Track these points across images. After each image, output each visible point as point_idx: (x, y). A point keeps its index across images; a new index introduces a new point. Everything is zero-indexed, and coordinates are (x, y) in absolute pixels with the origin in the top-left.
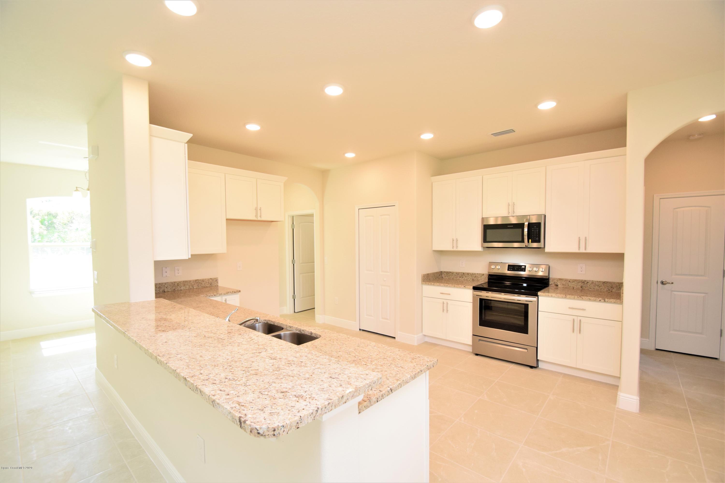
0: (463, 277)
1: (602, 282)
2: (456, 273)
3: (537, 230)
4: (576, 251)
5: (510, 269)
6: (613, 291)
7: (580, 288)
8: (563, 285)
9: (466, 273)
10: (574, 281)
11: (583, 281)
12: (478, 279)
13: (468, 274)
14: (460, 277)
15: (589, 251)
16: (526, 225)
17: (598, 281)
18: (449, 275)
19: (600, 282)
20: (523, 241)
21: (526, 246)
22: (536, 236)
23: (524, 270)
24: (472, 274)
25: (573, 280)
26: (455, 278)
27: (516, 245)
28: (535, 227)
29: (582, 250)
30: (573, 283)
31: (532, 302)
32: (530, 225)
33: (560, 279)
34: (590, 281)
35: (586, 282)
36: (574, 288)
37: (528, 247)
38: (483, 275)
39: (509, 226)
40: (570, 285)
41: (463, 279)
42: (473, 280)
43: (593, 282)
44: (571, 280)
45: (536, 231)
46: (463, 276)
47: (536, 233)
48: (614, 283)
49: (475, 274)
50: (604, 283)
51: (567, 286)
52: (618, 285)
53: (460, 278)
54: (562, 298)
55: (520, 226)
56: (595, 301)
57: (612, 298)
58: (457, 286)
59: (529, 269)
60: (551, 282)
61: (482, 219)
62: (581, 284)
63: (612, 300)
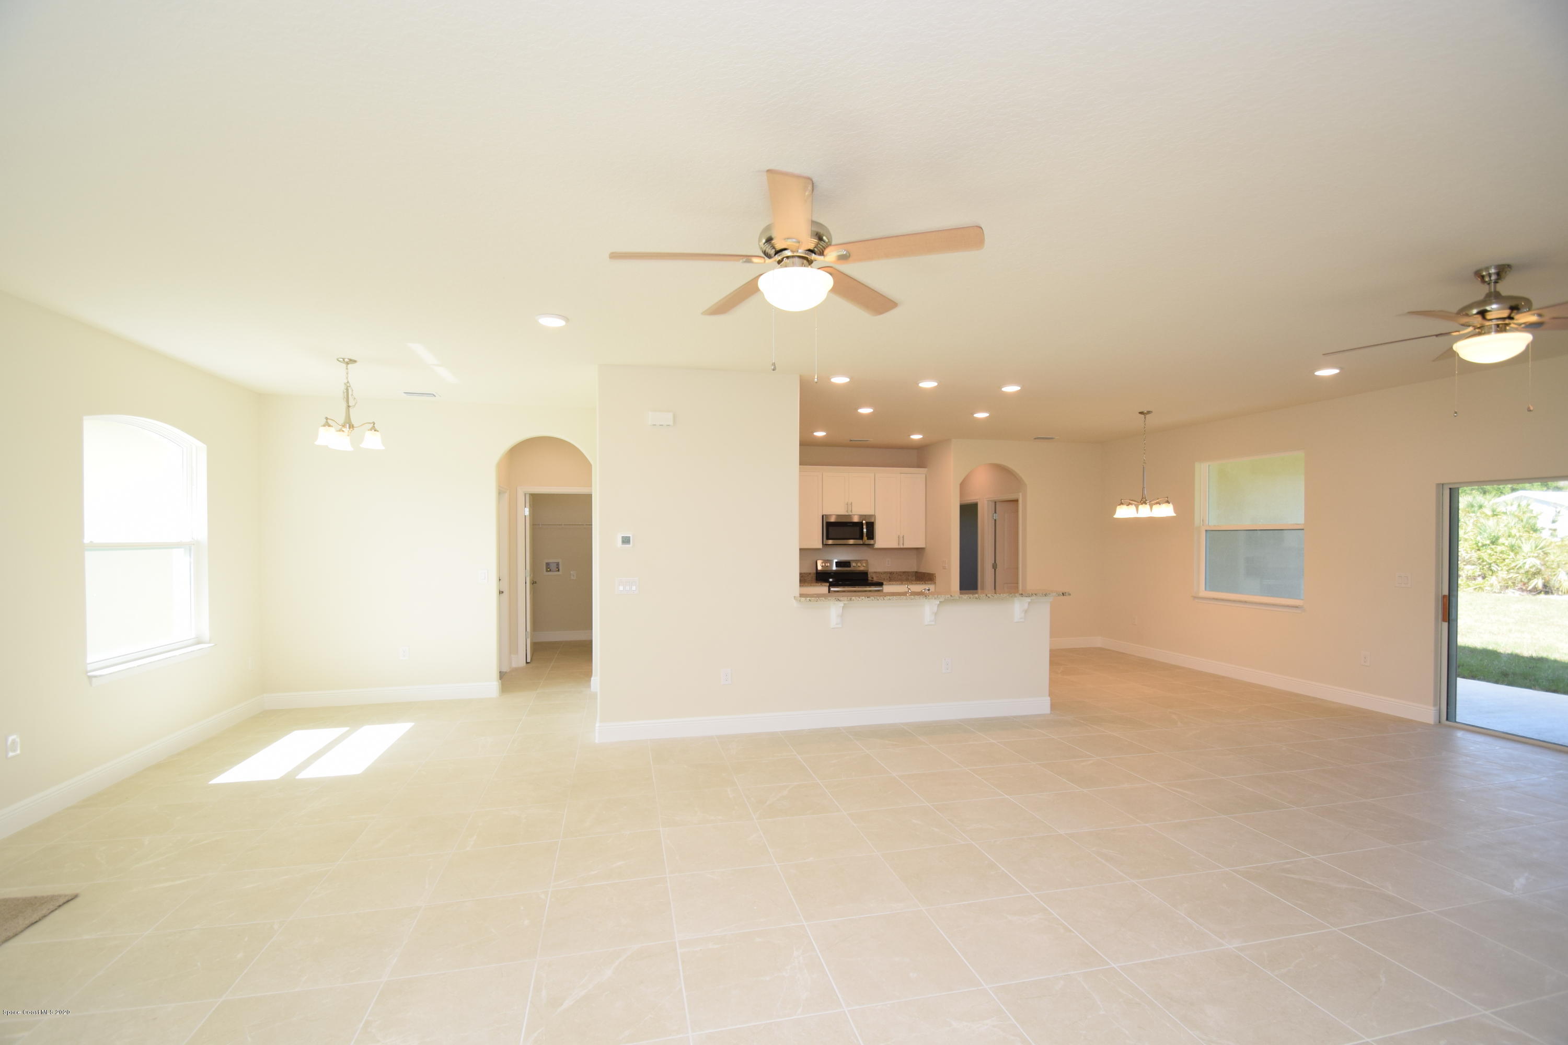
4: (897, 547)
5: (838, 566)
6: (909, 578)
7: (889, 578)
8: (877, 577)
10: (885, 571)
12: (805, 578)
15: (905, 546)
17: (901, 571)
20: (861, 538)
27: (856, 542)
29: (901, 546)
30: (884, 573)
32: (867, 523)
33: (875, 571)
34: (895, 572)
36: (885, 579)
37: (865, 544)
38: (810, 574)
39: (850, 524)
44: (882, 570)
45: (871, 529)
48: (909, 572)
50: (905, 572)
51: (881, 577)
52: (912, 573)
54: (900, 584)
55: (860, 524)
56: (919, 584)
57: (927, 581)
58: (812, 584)
59: (853, 564)
60: (869, 576)
61: (823, 516)
62: (889, 575)
63: (930, 582)
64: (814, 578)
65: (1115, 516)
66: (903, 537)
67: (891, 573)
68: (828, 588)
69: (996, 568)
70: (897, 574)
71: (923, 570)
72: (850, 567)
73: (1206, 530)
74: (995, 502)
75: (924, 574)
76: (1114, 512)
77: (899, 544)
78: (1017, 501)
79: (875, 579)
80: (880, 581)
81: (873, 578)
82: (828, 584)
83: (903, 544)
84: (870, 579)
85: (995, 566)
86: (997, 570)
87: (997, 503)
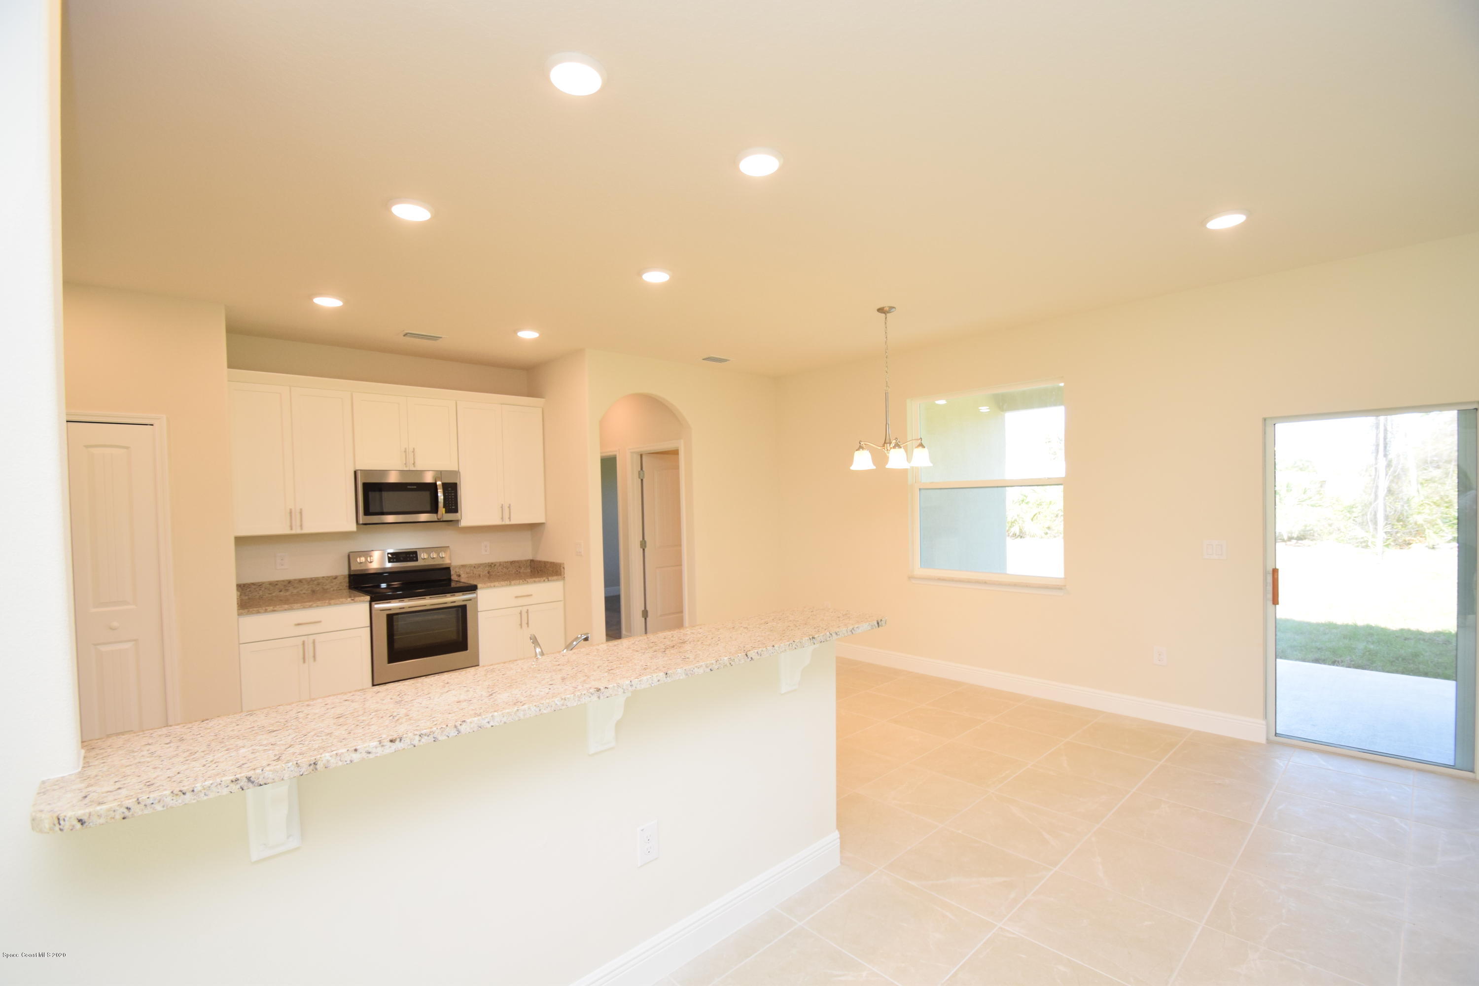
0: (287, 590)
1: (510, 561)
2: (271, 583)
3: (453, 494)
4: (500, 522)
5: (392, 560)
6: (521, 571)
7: (487, 574)
8: (467, 573)
9: (295, 580)
10: (480, 565)
11: (489, 564)
12: (326, 587)
13: (300, 581)
14: (281, 591)
15: (513, 522)
16: (439, 485)
17: (505, 562)
18: (250, 591)
19: (507, 562)
20: (434, 509)
21: (438, 519)
22: (452, 504)
23: (415, 559)
24: (312, 580)
25: (478, 564)
26: (267, 595)
27: (423, 517)
28: (450, 489)
29: (507, 522)
30: (479, 569)
31: (471, 600)
32: (445, 484)
33: (463, 566)
34: (497, 563)
35: (493, 565)
36: (480, 576)
37: (442, 520)
38: (336, 578)
39: (413, 487)
40: (475, 572)
41: (288, 593)
42: (313, 592)
43: (500, 564)
44: (476, 564)
45: (452, 496)
46: (287, 588)
47: (452, 498)
48: (521, 561)
49: (317, 579)
50: (512, 563)
51: (472, 574)
52: (525, 563)
53: (281, 593)
54: (507, 585)
55: (433, 487)
57: (552, 575)
58: (332, 601)
59: (423, 556)
60: (452, 572)
61: (355, 472)
62: (487, 568)
63: (555, 578)
64: (346, 583)
65: (853, 467)
66: (509, 507)
67: (491, 565)
68: (367, 605)
69: (645, 546)
70: (500, 565)
71: (542, 557)
72: (417, 560)
73: (920, 489)
74: (641, 456)
75: (545, 563)
76: (851, 461)
77: (502, 518)
78: (675, 453)
79: (465, 579)
80: (473, 582)
81: (459, 576)
82: (368, 598)
83: (510, 518)
84: (454, 577)
85: (643, 545)
86: (646, 550)
87: (644, 457)
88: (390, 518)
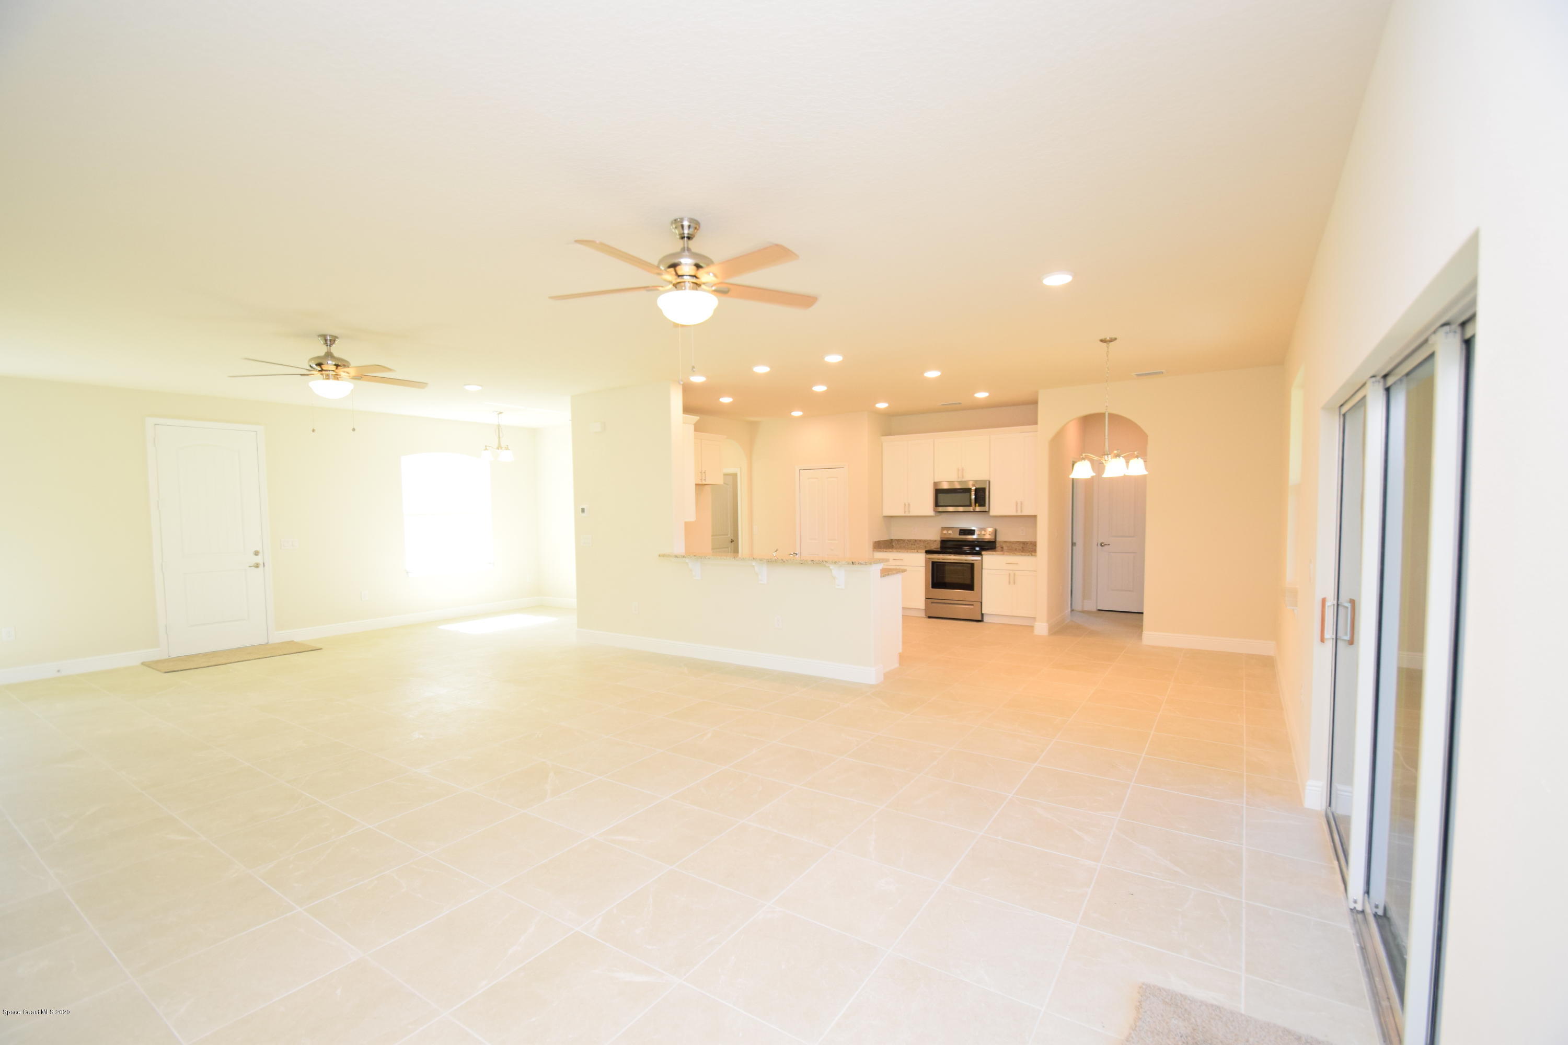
2: (908, 540)
3: (983, 494)
4: (1016, 513)
5: (960, 534)
9: (918, 540)
12: (931, 545)
15: (1023, 513)
16: (973, 489)
18: (900, 543)
21: (973, 510)
22: (982, 501)
23: (973, 534)
24: (924, 541)
26: (907, 546)
27: (965, 509)
28: (981, 491)
29: (1019, 513)
31: (978, 561)
32: (976, 490)
33: (1005, 542)
36: (1016, 549)
38: (936, 541)
39: (958, 491)
42: (925, 546)
46: (914, 543)
47: (982, 497)
49: (927, 539)
54: (1001, 555)
55: (968, 491)
59: (976, 532)
61: (933, 483)
63: (1034, 554)
64: (939, 545)
68: (924, 555)
83: (1021, 511)
88: (951, 509)
